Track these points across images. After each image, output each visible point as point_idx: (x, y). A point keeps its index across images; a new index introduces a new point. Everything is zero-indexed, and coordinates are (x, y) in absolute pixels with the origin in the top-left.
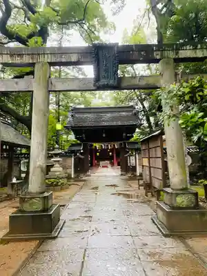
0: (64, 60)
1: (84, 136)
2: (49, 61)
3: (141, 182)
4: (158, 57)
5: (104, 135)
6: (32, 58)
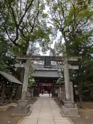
0: (35, 59)
2: (31, 59)
3: (59, 100)
4: (63, 60)
5: (46, 81)
6: (26, 58)
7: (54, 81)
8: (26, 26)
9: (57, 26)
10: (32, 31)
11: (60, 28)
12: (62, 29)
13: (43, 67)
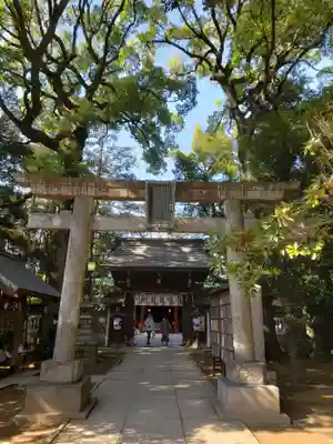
1: (128, 281)
2: (94, 194)
4: (221, 197)
5: (159, 281)
6: (73, 191)
7: (190, 282)
8: (74, 56)
9: (202, 59)
11: (214, 64)
12: (224, 70)
13: (141, 226)
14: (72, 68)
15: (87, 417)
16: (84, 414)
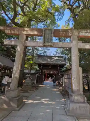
1: (42, 67)
4: (71, 35)
5: (50, 67)
6: (18, 32)
7: (59, 68)
9: (65, 3)
10: (34, 9)
12: (71, 6)
13: (41, 45)
14: (27, 5)
15: (19, 110)
16: (18, 108)
